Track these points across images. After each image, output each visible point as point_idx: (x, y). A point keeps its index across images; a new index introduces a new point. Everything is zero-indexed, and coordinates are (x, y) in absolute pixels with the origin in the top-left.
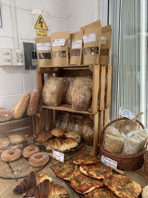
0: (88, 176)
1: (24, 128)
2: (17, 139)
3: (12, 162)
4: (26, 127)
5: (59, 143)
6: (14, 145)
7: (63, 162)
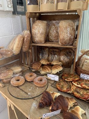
0: (82, 88)
1: (15, 61)
2: (18, 69)
3: (21, 86)
4: (17, 60)
5: (49, 68)
6: (17, 73)
7: (58, 81)
